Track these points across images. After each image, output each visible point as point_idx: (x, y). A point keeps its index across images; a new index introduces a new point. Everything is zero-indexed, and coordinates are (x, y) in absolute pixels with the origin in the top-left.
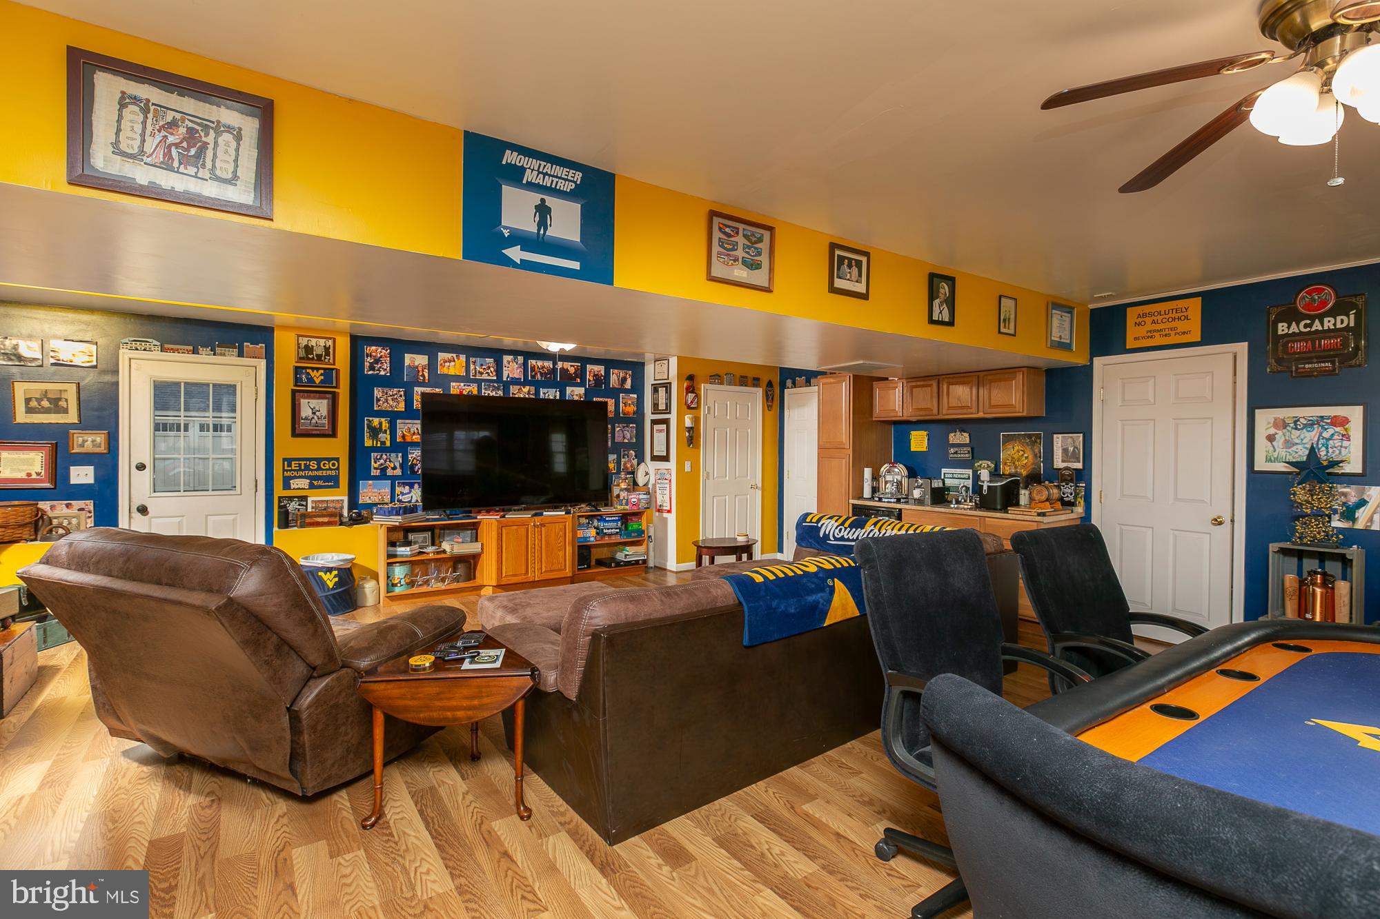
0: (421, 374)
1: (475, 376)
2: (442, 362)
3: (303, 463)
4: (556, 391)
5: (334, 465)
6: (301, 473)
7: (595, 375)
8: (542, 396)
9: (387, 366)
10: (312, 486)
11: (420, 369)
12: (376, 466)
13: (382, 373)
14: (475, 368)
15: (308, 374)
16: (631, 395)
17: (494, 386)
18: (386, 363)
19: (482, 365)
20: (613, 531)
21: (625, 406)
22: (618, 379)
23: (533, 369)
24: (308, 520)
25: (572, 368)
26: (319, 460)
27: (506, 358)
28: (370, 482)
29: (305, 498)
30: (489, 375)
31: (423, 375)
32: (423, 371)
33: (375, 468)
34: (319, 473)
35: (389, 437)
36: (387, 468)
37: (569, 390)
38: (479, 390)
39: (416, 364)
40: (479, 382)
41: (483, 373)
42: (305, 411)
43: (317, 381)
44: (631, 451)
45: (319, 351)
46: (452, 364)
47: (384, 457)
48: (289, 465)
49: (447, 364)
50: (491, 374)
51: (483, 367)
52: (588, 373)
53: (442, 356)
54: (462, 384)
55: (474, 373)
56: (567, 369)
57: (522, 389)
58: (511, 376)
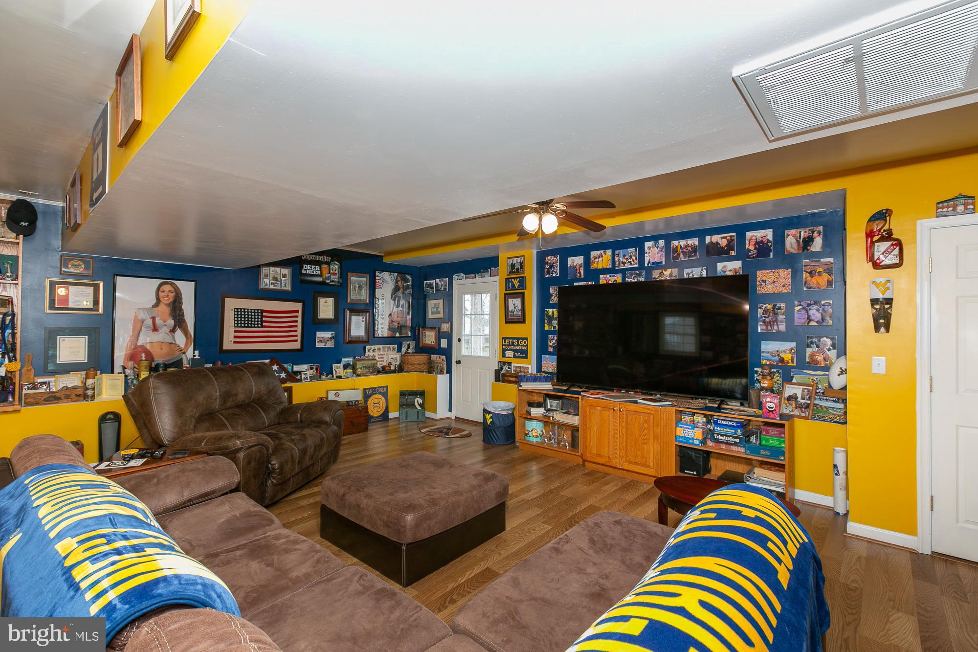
0: (578, 271)
1: (619, 266)
2: (593, 259)
3: (511, 340)
4: (702, 270)
5: (525, 343)
6: (510, 347)
7: (757, 243)
8: (686, 276)
9: (557, 269)
10: (515, 357)
11: (578, 268)
12: (550, 344)
13: (554, 275)
14: (619, 260)
15: (512, 282)
16: (822, 260)
17: (636, 274)
19: (624, 256)
20: (729, 439)
21: (811, 276)
22: (798, 241)
23: (675, 250)
24: (506, 378)
25: (724, 240)
26: (518, 339)
27: (648, 244)
28: (547, 356)
29: (510, 364)
30: (631, 264)
31: (580, 273)
32: (579, 269)
33: (551, 347)
34: (518, 348)
37: (720, 266)
38: (624, 278)
39: (575, 264)
40: (623, 272)
41: (626, 263)
42: (511, 308)
43: (516, 286)
44: (825, 339)
45: (517, 266)
46: (601, 259)
47: (555, 338)
48: (505, 342)
49: (597, 260)
51: (626, 257)
52: (747, 242)
53: (593, 254)
54: (608, 276)
55: (619, 264)
56: (717, 243)
57: (664, 272)
58: (651, 261)
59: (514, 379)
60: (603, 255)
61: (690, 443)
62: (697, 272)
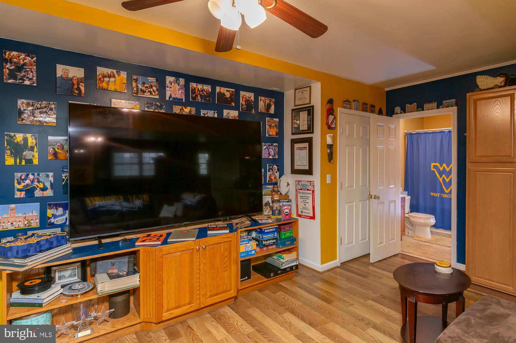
0: (76, 87)
2: (100, 76)
4: (214, 113)
7: (246, 101)
9: (33, 75)
11: (75, 82)
14: (137, 86)
16: (274, 119)
17: (157, 105)
18: (32, 72)
19: (144, 83)
20: (270, 241)
21: (270, 128)
22: (265, 105)
23: (194, 91)
25: (228, 93)
28: (14, 205)
30: (151, 94)
31: (79, 89)
32: (78, 84)
35: (36, 155)
36: (34, 189)
37: (226, 112)
38: (142, 107)
39: (70, 76)
40: (141, 100)
41: (145, 92)
44: (275, 166)
46: (112, 79)
47: (31, 177)
49: (106, 79)
50: (153, 93)
51: (146, 86)
52: (241, 98)
53: (101, 70)
54: (123, 101)
55: (137, 91)
56: (224, 94)
57: (184, 109)
58: (173, 96)
60: (116, 76)
61: (250, 255)
62: (211, 114)
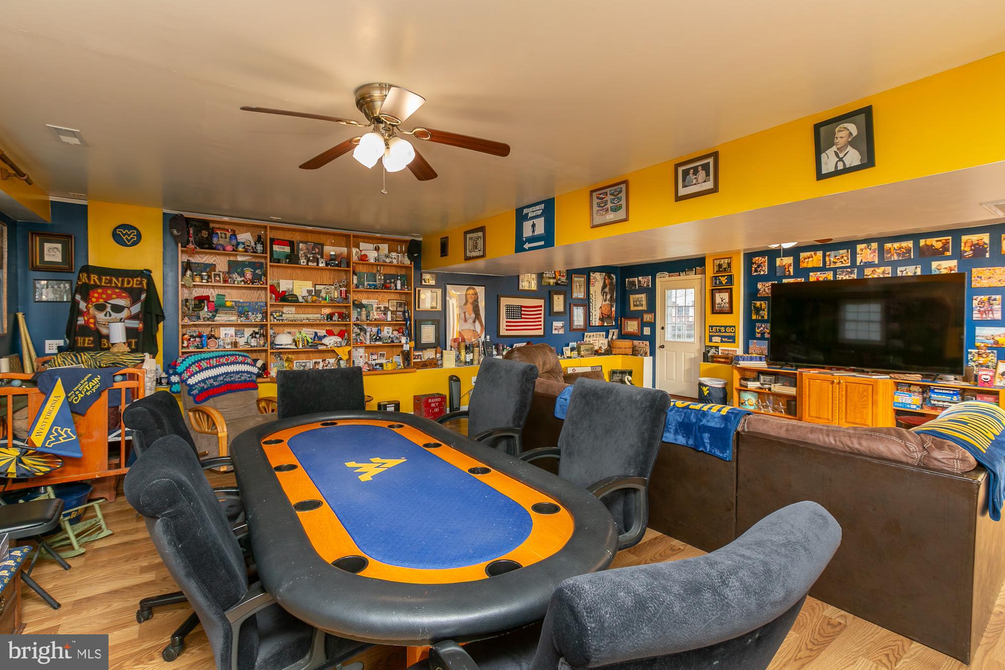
0: (787, 270)
1: (829, 265)
2: (803, 259)
3: (718, 328)
4: (916, 268)
5: (733, 330)
6: (717, 334)
7: (973, 245)
8: (899, 274)
10: (722, 341)
11: (787, 267)
12: (758, 331)
13: (762, 273)
14: (830, 260)
15: (720, 279)
17: (848, 271)
19: (836, 256)
23: (889, 251)
24: (715, 359)
25: (940, 243)
26: (725, 327)
27: (859, 247)
28: (755, 341)
29: (717, 347)
30: (842, 263)
31: (789, 271)
32: (789, 268)
33: (758, 333)
34: (725, 334)
35: (766, 313)
36: (765, 333)
37: (934, 265)
38: (835, 275)
39: (784, 264)
40: (835, 270)
41: (837, 262)
42: (718, 300)
43: (724, 283)
45: (725, 266)
46: (811, 259)
47: (763, 326)
48: (712, 329)
49: (806, 260)
50: (844, 262)
51: (837, 258)
52: (963, 244)
53: (803, 255)
54: (819, 273)
55: (830, 264)
56: (932, 246)
57: (877, 270)
58: (864, 261)
59: (723, 360)
60: (814, 256)
61: (907, 408)
62: (911, 271)
